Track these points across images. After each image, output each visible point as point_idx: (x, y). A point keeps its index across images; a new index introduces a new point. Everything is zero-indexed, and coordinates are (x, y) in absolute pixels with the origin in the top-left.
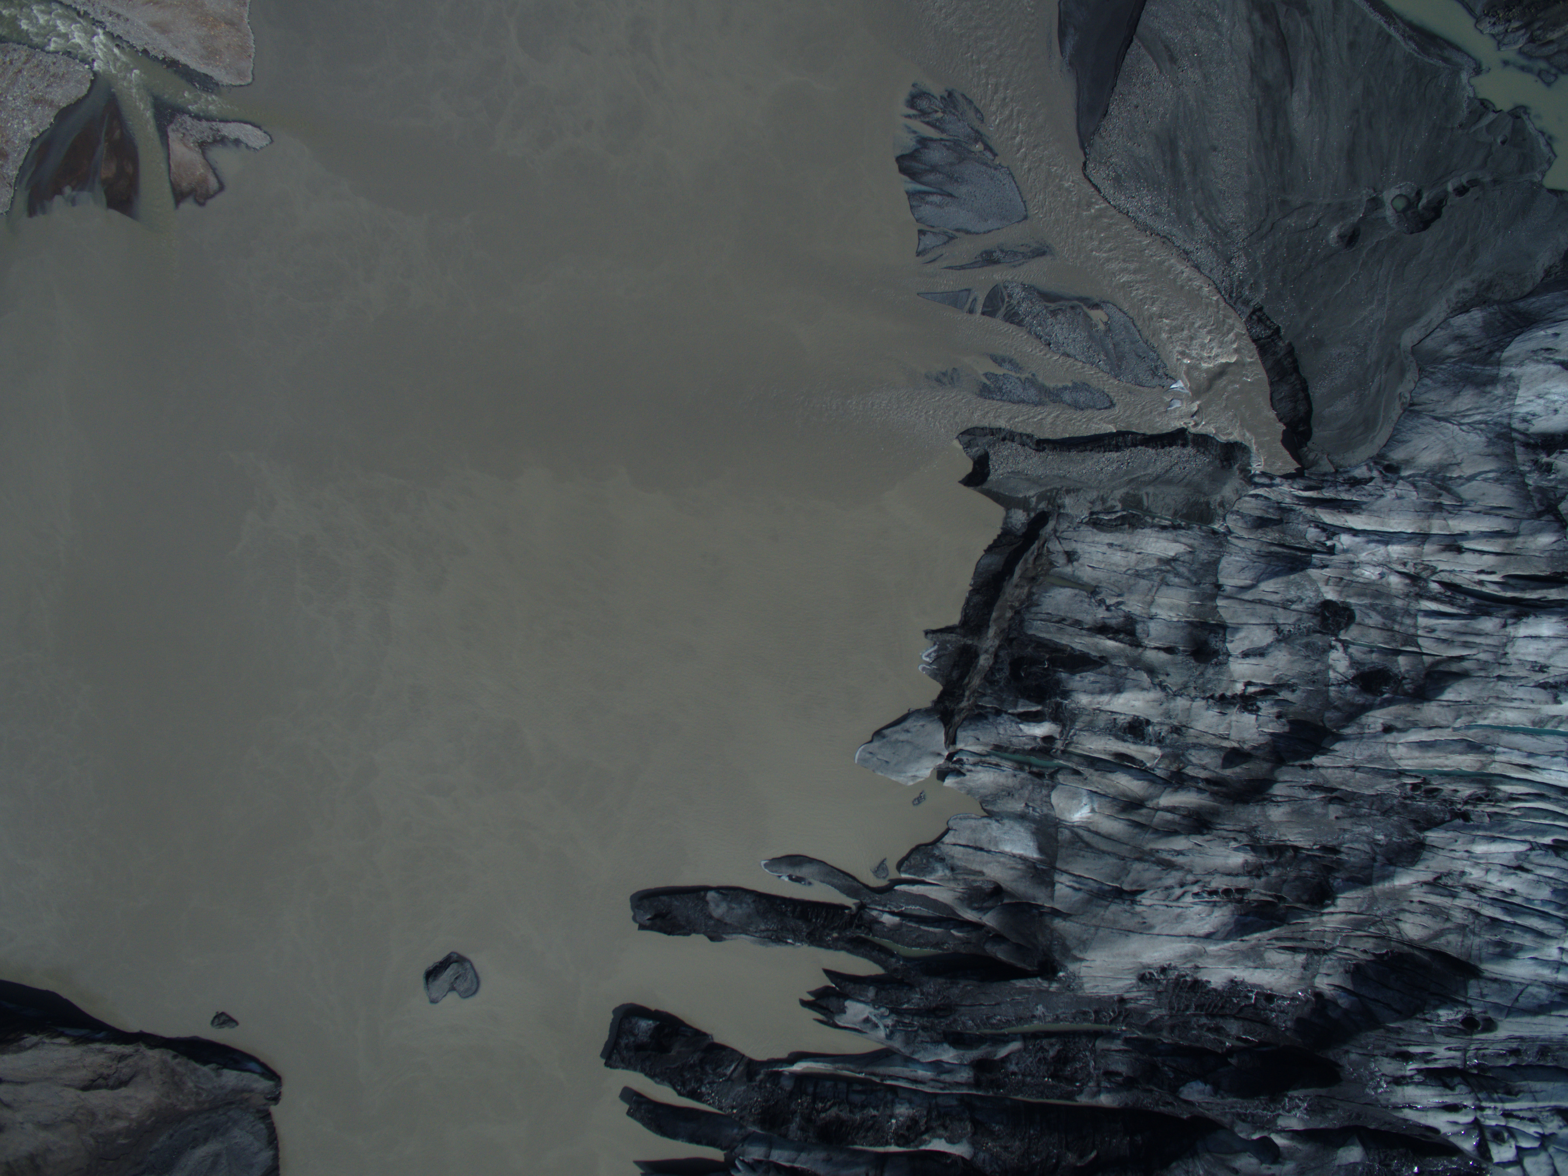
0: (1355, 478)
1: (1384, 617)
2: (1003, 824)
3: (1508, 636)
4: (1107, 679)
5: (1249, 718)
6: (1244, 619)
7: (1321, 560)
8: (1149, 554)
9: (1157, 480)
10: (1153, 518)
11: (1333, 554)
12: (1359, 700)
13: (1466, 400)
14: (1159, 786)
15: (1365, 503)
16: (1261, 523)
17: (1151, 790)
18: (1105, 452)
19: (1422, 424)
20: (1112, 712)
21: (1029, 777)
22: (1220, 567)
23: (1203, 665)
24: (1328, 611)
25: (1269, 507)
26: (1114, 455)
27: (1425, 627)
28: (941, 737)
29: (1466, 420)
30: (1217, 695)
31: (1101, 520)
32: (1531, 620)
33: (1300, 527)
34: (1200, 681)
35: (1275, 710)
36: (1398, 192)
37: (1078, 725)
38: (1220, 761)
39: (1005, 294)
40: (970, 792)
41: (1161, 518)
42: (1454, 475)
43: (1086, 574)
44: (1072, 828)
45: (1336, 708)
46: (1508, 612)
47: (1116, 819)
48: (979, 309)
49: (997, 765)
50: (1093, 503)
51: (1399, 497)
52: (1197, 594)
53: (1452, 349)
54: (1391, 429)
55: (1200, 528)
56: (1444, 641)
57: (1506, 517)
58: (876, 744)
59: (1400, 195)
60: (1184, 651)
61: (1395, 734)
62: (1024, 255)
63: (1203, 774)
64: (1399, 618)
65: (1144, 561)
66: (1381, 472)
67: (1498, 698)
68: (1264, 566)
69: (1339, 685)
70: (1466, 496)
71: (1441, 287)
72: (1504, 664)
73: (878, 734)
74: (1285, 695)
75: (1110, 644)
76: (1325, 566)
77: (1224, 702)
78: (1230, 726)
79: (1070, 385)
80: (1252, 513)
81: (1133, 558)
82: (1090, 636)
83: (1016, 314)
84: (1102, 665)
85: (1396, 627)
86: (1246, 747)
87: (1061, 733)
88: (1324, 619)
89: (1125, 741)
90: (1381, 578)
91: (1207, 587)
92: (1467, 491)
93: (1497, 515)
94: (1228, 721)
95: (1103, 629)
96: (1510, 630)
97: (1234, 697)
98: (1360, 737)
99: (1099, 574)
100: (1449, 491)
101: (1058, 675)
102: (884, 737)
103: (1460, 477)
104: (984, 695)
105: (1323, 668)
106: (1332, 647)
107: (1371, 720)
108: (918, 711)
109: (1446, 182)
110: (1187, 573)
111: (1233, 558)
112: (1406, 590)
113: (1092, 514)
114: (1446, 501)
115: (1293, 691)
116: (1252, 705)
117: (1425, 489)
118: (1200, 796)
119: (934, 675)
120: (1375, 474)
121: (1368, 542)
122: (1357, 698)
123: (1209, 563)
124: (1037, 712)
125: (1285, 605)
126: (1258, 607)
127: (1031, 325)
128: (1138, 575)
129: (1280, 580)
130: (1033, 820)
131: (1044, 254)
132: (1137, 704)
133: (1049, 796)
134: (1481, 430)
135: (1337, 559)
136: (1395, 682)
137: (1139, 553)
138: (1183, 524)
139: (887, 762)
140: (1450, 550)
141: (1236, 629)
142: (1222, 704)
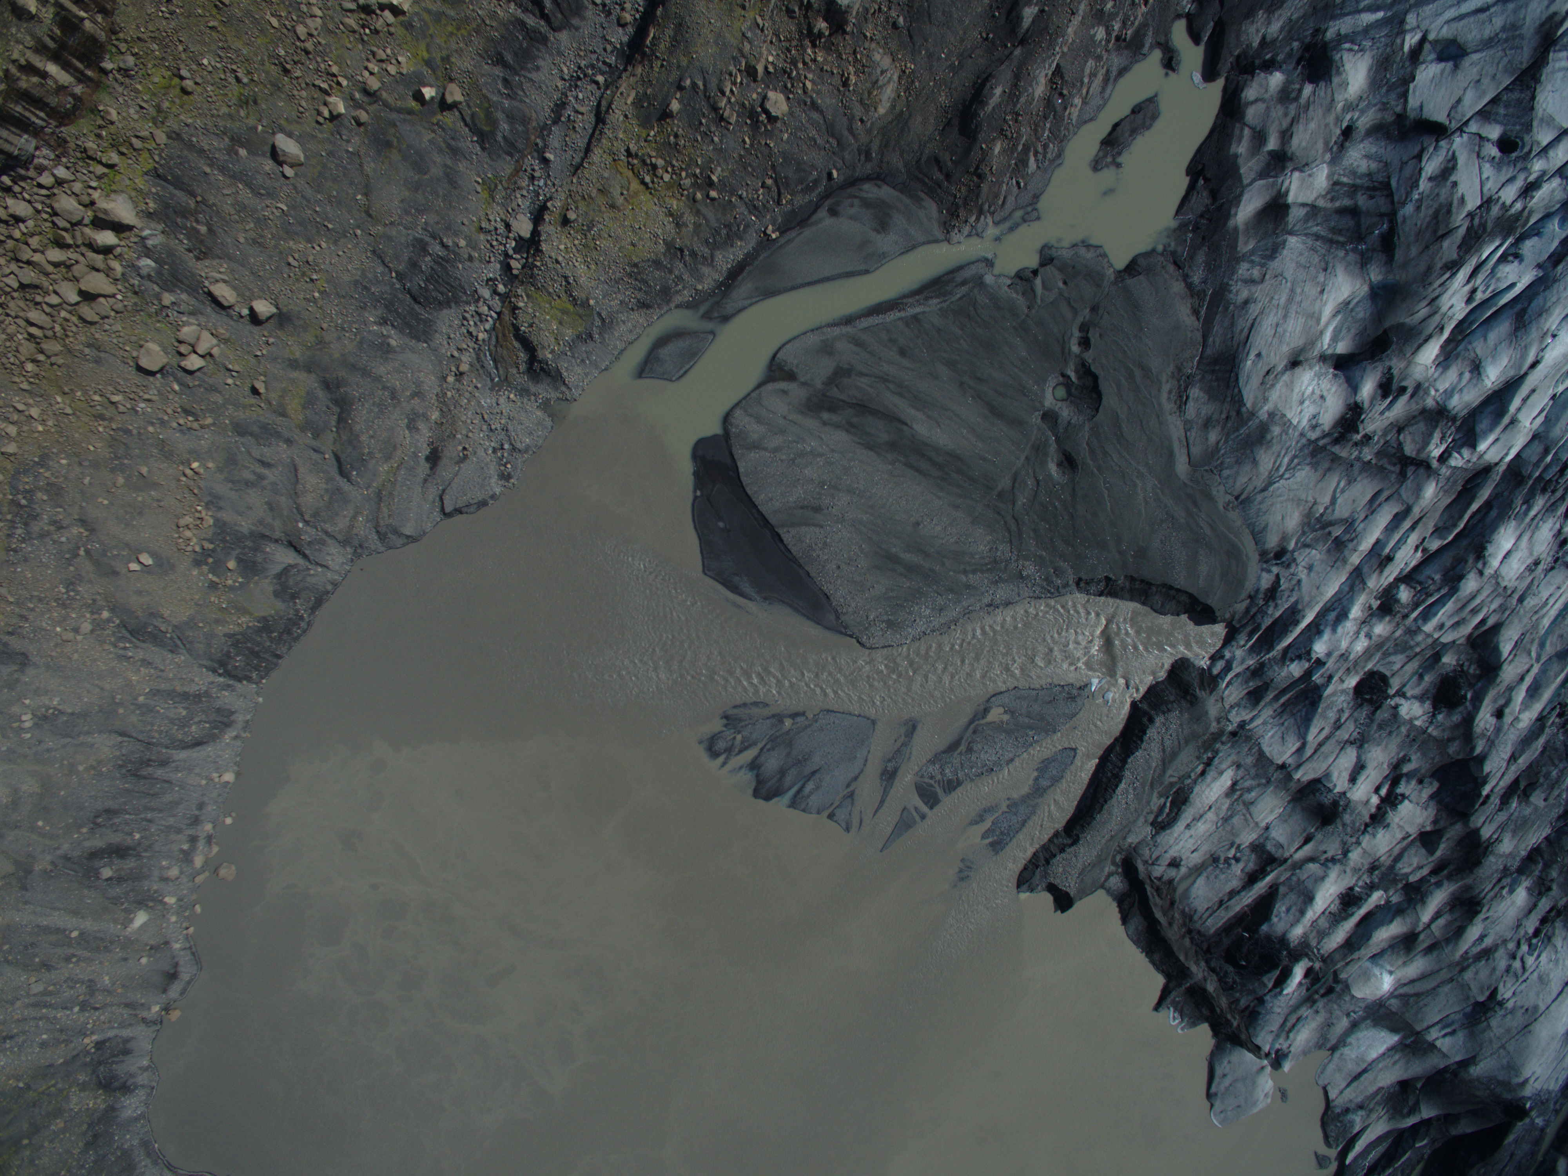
0: (1268, 590)
1: (1402, 652)
2: (1350, 1044)
3: (1492, 576)
4: (1292, 897)
5: (1405, 808)
6: (1324, 766)
7: (1322, 676)
8: (1216, 801)
9: (1165, 763)
10: (1190, 777)
11: (1324, 664)
12: (1456, 718)
13: (1266, 460)
14: (1409, 911)
15: (1296, 602)
16: (1255, 697)
17: (1408, 920)
18: (1114, 791)
19: (1260, 503)
20: (1323, 913)
21: (1325, 1000)
22: (1268, 754)
23: (1338, 821)
24: (1367, 693)
25: (1246, 682)
26: (1122, 786)
27: (1435, 629)
28: (1249, 1056)
29: (1282, 470)
30: (1368, 820)
31: (1163, 821)
32: (1490, 549)
33: (1283, 674)
34: (1349, 829)
35: (1413, 782)
36: (1050, 389)
37: (1313, 943)
38: (1423, 851)
39: (926, 780)
40: (1305, 1053)
41: (1193, 770)
42: (1321, 511)
43: (1196, 858)
44: (1392, 995)
45: (1449, 740)
46: (1470, 561)
47: (1411, 960)
48: (924, 809)
49: (1298, 1019)
50: (1146, 821)
51: (1310, 568)
52: (1276, 787)
53: (1213, 436)
54: (1247, 531)
55: (1223, 743)
56: (1457, 624)
57: (1386, 500)
58: (1217, 1104)
59: (1054, 388)
60: (1316, 830)
61: (1507, 711)
62: (904, 744)
63: (1425, 871)
64: (1412, 643)
65: (1219, 808)
66: (1277, 564)
67: (1536, 612)
68: (1292, 720)
69: (1431, 723)
70: (1346, 514)
71: (1158, 416)
72: (1513, 592)
73: (1209, 1096)
74: (1406, 768)
75: (1268, 879)
76: (1330, 678)
77: (1378, 819)
78: (1400, 826)
79: (1036, 774)
80: (1241, 696)
81: (1210, 816)
82: (1250, 890)
83: (950, 782)
84: (1277, 890)
85: (1418, 650)
86: (1428, 829)
87: (1310, 959)
88: (1370, 702)
89: (1352, 914)
90: (1370, 638)
91: (1278, 775)
92: (1342, 511)
93: (1380, 505)
94: (1395, 827)
95: (1252, 879)
96: (1488, 572)
97: (1378, 808)
98: (1491, 743)
99: (1205, 848)
100: (1331, 524)
101: (1261, 932)
102: (1216, 1094)
103: (1326, 508)
104: (1237, 1001)
105: (1408, 726)
106: (1396, 707)
107: (1482, 724)
108: (1212, 1054)
109: (1070, 349)
110: (1254, 783)
111: (1267, 737)
112: (1394, 624)
113: (1152, 824)
114: (1337, 531)
115: (1409, 760)
116: (1396, 798)
117: (1316, 540)
118: (1443, 889)
119: (1194, 1024)
120: (1275, 570)
121: (1334, 630)
122: (1454, 719)
123: (1258, 760)
124: (1281, 971)
125: (1337, 725)
126: (1323, 749)
127: (966, 775)
128: (1226, 820)
129: (1315, 721)
130: (1364, 1019)
131: (914, 727)
132: (1331, 891)
133: (1353, 997)
134: (1299, 464)
135: (1330, 664)
136: (1461, 677)
137: (1210, 807)
138: (1210, 755)
139: (1238, 1106)
140: (1385, 566)
141: (1327, 775)
142: (1379, 822)
